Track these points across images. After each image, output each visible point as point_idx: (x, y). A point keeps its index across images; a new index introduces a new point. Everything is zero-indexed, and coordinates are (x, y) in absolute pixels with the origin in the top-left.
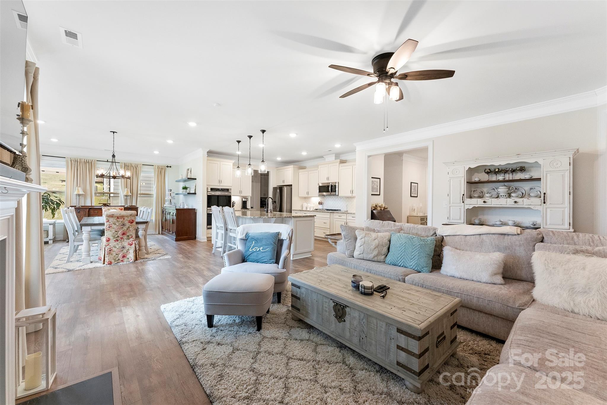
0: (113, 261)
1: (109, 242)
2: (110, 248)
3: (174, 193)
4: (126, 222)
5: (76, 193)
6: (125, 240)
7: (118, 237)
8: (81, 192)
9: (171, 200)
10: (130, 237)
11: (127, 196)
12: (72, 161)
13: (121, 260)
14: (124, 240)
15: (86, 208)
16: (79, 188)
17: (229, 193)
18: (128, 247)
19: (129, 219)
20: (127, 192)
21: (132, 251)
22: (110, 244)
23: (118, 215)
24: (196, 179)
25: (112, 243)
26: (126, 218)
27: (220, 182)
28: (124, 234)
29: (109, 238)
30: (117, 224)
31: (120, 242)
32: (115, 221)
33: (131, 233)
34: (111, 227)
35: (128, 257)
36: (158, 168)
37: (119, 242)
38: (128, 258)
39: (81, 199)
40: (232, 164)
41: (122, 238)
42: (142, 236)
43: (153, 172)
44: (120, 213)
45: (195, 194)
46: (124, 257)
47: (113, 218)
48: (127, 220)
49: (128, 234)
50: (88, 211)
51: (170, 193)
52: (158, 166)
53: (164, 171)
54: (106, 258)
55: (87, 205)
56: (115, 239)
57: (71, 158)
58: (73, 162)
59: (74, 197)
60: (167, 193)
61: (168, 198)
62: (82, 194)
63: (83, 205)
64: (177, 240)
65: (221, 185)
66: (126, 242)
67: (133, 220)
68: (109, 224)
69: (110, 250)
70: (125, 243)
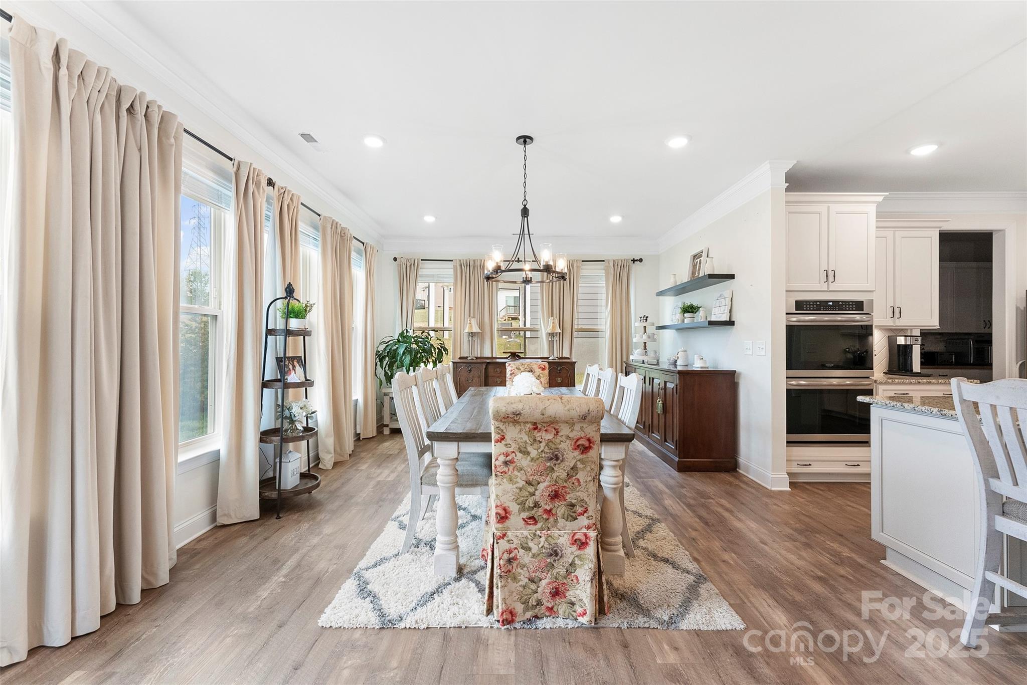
0: (519, 608)
1: (508, 523)
2: (510, 552)
3: (653, 324)
4: (565, 446)
5: (467, 330)
6: (561, 522)
7: (536, 505)
8: (476, 329)
9: (645, 343)
10: (579, 509)
11: (552, 335)
12: (462, 265)
13: (548, 608)
14: (556, 521)
15: (482, 363)
16: (472, 320)
17: (864, 317)
18: (570, 552)
19: (575, 434)
20: (553, 327)
21: (585, 573)
22: (509, 533)
23: (537, 416)
24: (732, 277)
25: (518, 530)
26: (565, 430)
27: (829, 276)
28: (555, 496)
29: (505, 509)
30: (534, 453)
31: (542, 529)
32: (526, 438)
33: (582, 495)
34: (512, 462)
35: (571, 595)
36: (614, 266)
37: (539, 525)
38: (573, 604)
39: (476, 341)
40: (872, 210)
41: (549, 512)
42: (615, 489)
43: (604, 279)
44: (542, 407)
45: (731, 323)
46: (556, 593)
47: (518, 427)
48: (568, 437)
49: (570, 498)
50: (485, 369)
51: (645, 324)
52: (614, 261)
53: (626, 270)
54: (495, 589)
55: (485, 356)
56: (525, 515)
57: (460, 260)
58: (463, 267)
59: (465, 338)
60: (636, 324)
61: (637, 338)
62: (478, 333)
63: (479, 356)
64: (682, 468)
65: (833, 287)
66: (564, 528)
67: (589, 440)
68: (504, 449)
69: (510, 561)
70: (562, 536)
